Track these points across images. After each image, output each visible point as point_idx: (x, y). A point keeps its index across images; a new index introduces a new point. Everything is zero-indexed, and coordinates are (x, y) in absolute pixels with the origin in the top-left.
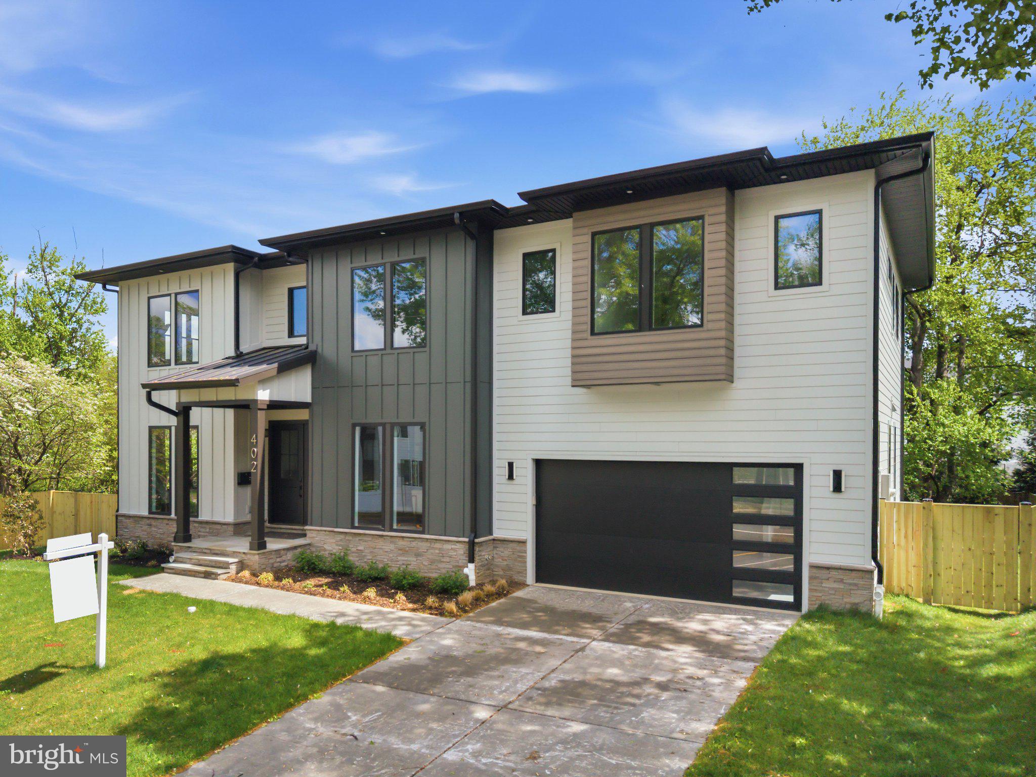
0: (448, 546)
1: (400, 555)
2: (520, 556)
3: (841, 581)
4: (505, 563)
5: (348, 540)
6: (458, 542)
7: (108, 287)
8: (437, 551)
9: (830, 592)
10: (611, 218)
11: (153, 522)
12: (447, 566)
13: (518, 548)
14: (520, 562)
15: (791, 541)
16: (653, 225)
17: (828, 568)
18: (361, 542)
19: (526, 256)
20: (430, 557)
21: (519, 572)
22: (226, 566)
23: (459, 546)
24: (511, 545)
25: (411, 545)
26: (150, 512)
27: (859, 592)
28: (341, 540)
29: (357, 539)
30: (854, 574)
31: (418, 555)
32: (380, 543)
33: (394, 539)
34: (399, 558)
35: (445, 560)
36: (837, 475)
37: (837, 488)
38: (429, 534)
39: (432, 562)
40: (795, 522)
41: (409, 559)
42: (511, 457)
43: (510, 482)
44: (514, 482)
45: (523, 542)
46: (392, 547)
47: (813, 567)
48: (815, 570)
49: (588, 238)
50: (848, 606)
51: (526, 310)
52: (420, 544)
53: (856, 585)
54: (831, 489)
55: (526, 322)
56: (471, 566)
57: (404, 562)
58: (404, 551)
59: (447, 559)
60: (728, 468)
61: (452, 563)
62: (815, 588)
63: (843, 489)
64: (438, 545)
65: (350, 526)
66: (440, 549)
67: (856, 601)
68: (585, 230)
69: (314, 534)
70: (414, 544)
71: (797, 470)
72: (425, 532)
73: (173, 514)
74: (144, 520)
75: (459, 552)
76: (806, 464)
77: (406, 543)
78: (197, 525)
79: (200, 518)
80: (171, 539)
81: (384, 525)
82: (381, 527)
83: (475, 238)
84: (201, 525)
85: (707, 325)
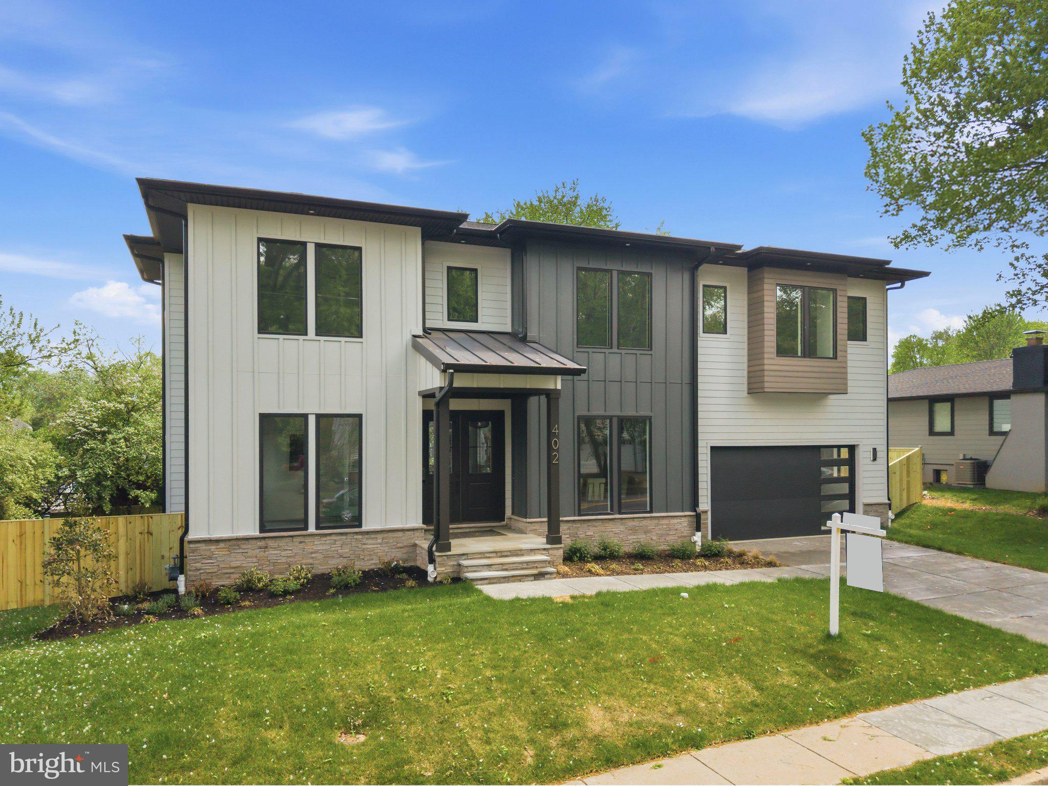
1: (631, 534)
3: (876, 512)
5: (576, 527)
6: (685, 516)
8: (665, 527)
10: (788, 277)
11: (271, 543)
12: (674, 538)
15: (847, 492)
16: (810, 288)
17: (871, 505)
18: (590, 527)
19: (704, 287)
20: (659, 532)
22: (543, 564)
23: (683, 519)
25: (641, 524)
26: (262, 530)
27: (883, 517)
30: (882, 506)
31: (646, 532)
32: (610, 527)
33: (624, 521)
34: (629, 537)
36: (874, 451)
37: (875, 459)
38: (656, 513)
39: (661, 536)
40: (851, 480)
41: (639, 537)
45: (707, 512)
46: (622, 528)
47: (865, 505)
49: (774, 287)
51: (704, 329)
52: (649, 522)
54: (872, 459)
55: (704, 339)
56: (699, 534)
57: (634, 540)
58: (634, 530)
59: (674, 532)
60: (817, 449)
61: (678, 535)
63: (877, 459)
64: (665, 521)
65: (577, 514)
66: (667, 524)
68: (773, 281)
70: (645, 522)
71: (852, 449)
72: (651, 512)
73: (312, 529)
74: (246, 542)
75: (686, 524)
76: (858, 445)
77: (636, 523)
78: (360, 537)
79: (365, 528)
80: (311, 561)
81: (612, 509)
82: (609, 511)
83: (696, 268)
84: (366, 536)
85: (839, 359)
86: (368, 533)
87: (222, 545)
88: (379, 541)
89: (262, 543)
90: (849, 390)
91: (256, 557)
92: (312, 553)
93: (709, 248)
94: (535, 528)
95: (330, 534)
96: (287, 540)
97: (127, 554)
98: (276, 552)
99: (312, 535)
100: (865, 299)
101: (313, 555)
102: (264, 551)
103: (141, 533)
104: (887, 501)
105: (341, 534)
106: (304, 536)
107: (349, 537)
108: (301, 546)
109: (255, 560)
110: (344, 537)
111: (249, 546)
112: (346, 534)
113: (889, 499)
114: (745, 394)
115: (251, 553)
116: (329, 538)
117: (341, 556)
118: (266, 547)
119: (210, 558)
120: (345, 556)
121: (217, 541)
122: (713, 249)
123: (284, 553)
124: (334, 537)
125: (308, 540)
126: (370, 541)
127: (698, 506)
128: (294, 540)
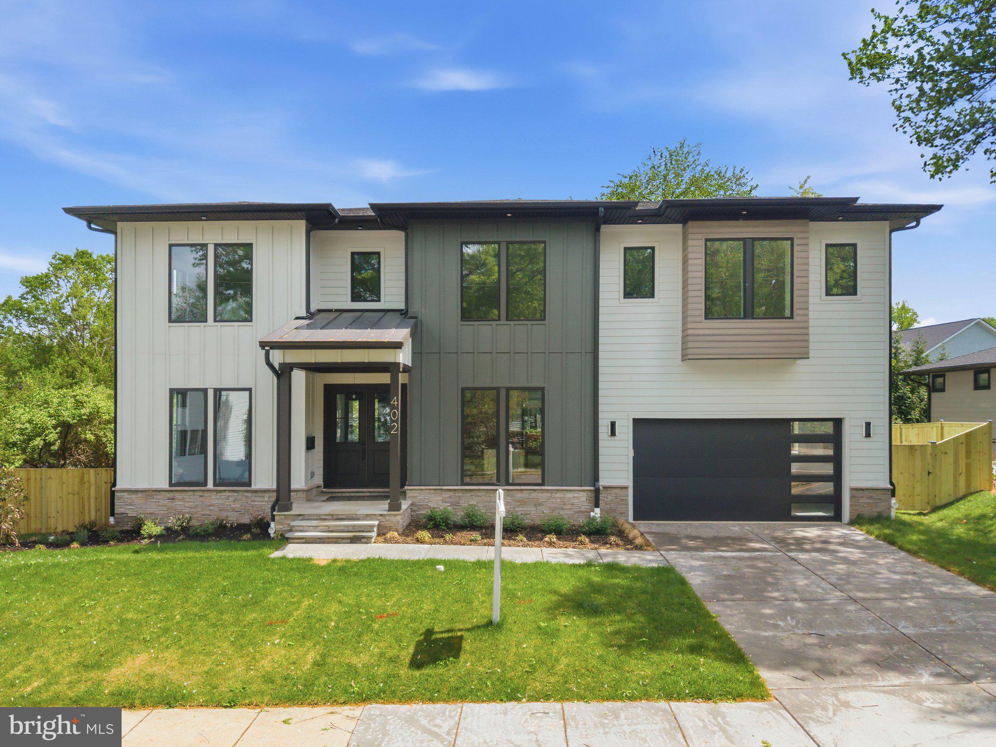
0: (569, 495)
1: (519, 506)
2: (623, 500)
3: (871, 498)
4: (608, 506)
6: (583, 490)
7: (93, 226)
8: (558, 500)
9: (865, 506)
10: (721, 230)
11: (178, 495)
12: (569, 513)
13: (621, 493)
14: (623, 504)
15: (830, 473)
16: (754, 239)
17: (862, 489)
18: (473, 497)
19: (626, 249)
20: (551, 505)
21: (621, 513)
22: (370, 529)
23: (582, 494)
24: (615, 491)
25: (531, 497)
26: (171, 485)
27: (883, 504)
28: (450, 497)
29: (469, 495)
30: (879, 492)
31: (538, 505)
33: (511, 492)
34: (517, 509)
35: (566, 507)
36: (868, 425)
37: (868, 435)
38: (549, 486)
39: (553, 510)
40: (837, 460)
41: (528, 509)
42: (613, 417)
43: (613, 438)
44: (615, 438)
45: (626, 488)
47: (853, 489)
48: (854, 492)
49: (703, 243)
50: (875, 514)
51: (628, 295)
52: (540, 495)
53: (880, 499)
54: (864, 435)
55: (626, 305)
56: (597, 510)
59: (570, 507)
60: (784, 422)
61: (573, 510)
62: (854, 504)
63: (872, 435)
64: (558, 495)
65: (459, 484)
66: (561, 498)
67: (881, 510)
68: (700, 236)
69: (416, 494)
70: (534, 495)
71: (838, 423)
72: (543, 484)
73: (210, 485)
74: (158, 493)
75: (584, 499)
76: (844, 418)
77: (525, 495)
78: (250, 494)
79: (253, 487)
80: (208, 512)
81: (498, 480)
82: (495, 482)
83: (598, 230)
84: (255, 494)
85: (796, 318)
86: (256, 491)
87: (140, 495)
88: (266, 499)
89: (170, 495)
90: (812, 354)
91: (166, 506)
92: (210, 506)
93: (598, 208)
94: (415, 495)
95: (224, 491)
96: (190, 493)
97: (96, 498)
98: (181, 503)
99: (209, 491)
100: (854, 246)
101: (210, 508)
102: (172, 502)
103: (105, 483)
104: (889, 486)
105: (234, 491)
106: (204, 491)
107: (241, 494)
108: (201, 499)
109: (165, 509)
110: (236, 494)
111: (161, 497)
112: (238, 491)
113: (892, 483)
114: (679, 361)
115: (162, 502)
116: (223, 494)
117: (233, 510)
118: (173, 499)
119: (131, 505)
120: (237, 510)
121: (136, 491)
122: (601, 209)
123: (188, 505)
124: (227, 494)
125: (206, 494)
126: (258, 499)
127: (598, 481)
128: (196, 494)
